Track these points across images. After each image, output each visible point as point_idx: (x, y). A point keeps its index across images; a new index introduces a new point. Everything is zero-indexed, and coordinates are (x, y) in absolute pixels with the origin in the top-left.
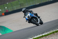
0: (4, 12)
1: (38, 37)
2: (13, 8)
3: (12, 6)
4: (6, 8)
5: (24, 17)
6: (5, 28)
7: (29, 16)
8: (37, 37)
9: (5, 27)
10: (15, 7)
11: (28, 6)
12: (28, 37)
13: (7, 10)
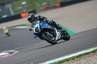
5: (31, 30)
7: (37, 27)
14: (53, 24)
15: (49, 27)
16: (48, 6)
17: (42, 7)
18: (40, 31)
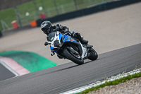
0: (37, 18)
1: (118, 78)
2: (57, 10)
3: (56, 6)
4: (41, 8)
5: (46, 44)
6: (39, 56)
8: (116, 81)
9: (37, 55)
10: (62, 6)
11: (93, 5)
12: (93, 78)
13: (43, 13)
14: (77, 36)
15: (73, 40)
16: (19, 26)
17: (10, 27)
18: (61, 46)
